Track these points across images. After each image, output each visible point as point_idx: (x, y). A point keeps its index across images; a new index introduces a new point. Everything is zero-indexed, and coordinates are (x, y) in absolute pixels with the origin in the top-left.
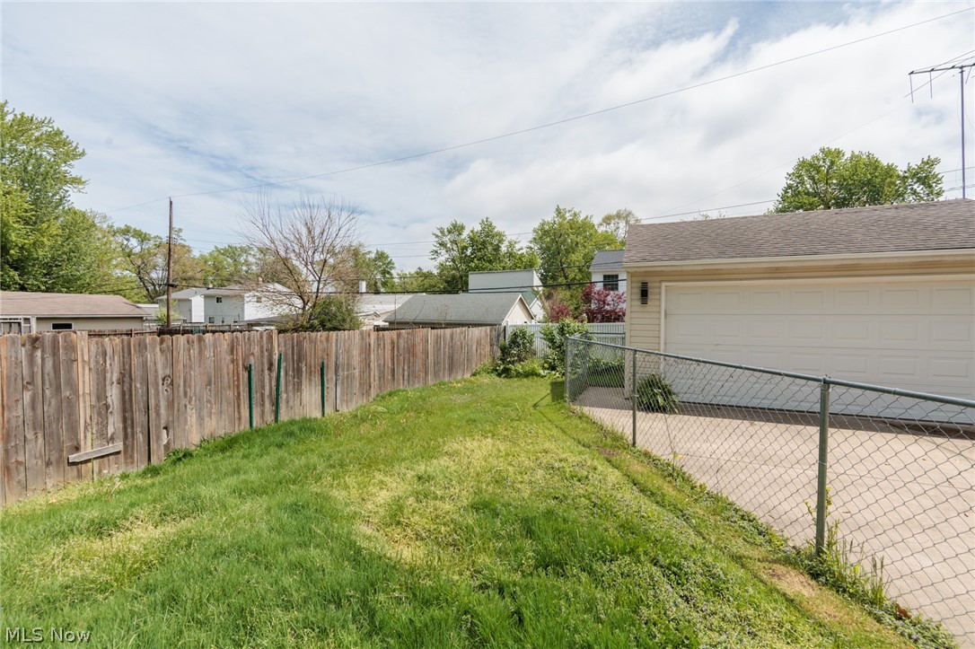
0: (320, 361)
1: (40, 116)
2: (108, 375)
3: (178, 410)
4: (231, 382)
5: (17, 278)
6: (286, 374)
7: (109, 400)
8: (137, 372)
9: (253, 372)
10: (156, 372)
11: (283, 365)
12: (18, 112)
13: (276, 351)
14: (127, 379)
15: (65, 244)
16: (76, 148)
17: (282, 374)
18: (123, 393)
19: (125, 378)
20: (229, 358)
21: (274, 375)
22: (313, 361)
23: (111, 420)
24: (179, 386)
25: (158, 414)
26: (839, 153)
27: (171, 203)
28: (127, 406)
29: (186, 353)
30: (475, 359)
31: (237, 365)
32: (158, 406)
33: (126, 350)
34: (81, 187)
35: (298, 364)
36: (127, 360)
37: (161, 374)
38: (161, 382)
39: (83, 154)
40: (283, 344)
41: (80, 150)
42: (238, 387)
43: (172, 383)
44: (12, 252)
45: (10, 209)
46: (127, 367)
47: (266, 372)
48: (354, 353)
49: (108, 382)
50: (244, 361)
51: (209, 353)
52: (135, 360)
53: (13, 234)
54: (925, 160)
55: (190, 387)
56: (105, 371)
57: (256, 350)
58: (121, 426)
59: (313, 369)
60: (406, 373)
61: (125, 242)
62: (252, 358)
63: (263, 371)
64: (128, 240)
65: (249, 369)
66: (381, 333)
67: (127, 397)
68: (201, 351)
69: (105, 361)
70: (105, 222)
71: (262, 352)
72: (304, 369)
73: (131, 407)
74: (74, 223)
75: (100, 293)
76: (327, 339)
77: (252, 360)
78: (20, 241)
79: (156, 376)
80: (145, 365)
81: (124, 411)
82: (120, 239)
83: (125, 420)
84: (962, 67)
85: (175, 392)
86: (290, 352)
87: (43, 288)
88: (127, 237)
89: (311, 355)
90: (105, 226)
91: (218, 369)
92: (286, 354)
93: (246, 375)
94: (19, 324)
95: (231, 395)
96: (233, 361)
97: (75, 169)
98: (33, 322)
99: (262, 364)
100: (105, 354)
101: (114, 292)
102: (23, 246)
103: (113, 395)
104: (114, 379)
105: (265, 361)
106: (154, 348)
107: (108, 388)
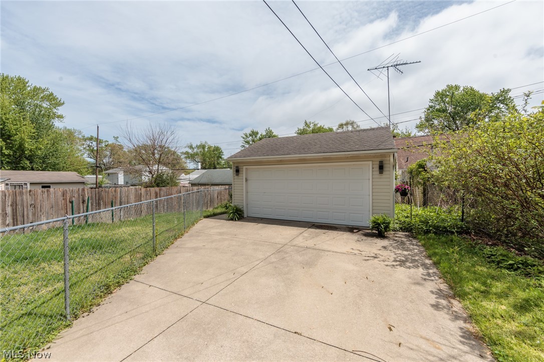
0: (111, 200)
1: (43, 87)
2: (7, 203)
3: (38, 217)
4: (63, 207)
5: (28, 164)
6: (92, 205)
7: (7, 212)
8: (19, 202)
9: (74, 204)
10: (27, 202)
11: (90, 201)
12: (33, 86)
13: (87, 195)
14: (15, 205)
15: (51, 148)
16: (60, 100)
17: (90, 205)
18: (13, 210)
19: (14, 205)
20: (62, 198)
21: (85, 205)
22: (107, 200)
23: (8, 218)
24: (38, 208)
25: (28, 218)
26: (457, 88)
27: (98, 127)
28: (15, 214)
29: (41, 196)
30: (216, 201)
31: (66, 201)
32: (28, 214)
33: (14, 194)
34: (62, 119)
35: (98, 201)
36: (15, 198)
37: (29, 203)
38: (29, 206)
39: (63, 103)
40: (90, 193)
41: (62, 102)
42: (67, 209)
43: (34, 207)
44: (26, 152)
45: (25, 132)
46: (15, 200)
47: (81, 204)
48: (131, 197)
49: (7, 205)
50: (69, 199)
51: (52, 196)
52: (18, 198)
53: (27, 144)
54: (502, 90)
55: (43, 208)
56: (5, 201)
57: (76, 195)
58: (12, 221)
59: (107, 203)
60: (165, 207)
61: (91, 144)
62: (74, 198)
63: (79, 203)
64: (92, 143)
65: (72, 202)
66: (148, 189)
67: (15, 211)
68: (48, 195)
69: (6, 198)
70: (80, 134)
71: (79, 196)
72: (102, 203)
73: (16, 214)
74: (56, 138)
75: (69, 171)
76: (115, 191)
77: (74, 199)
78: (30, 147)
79: (27, 204)
80: (22, 200)
81: (13, 216)
82: (88, 142)
83: (13, 219)
84: (388, 67)
85: (36, 210)
86: (94, 196)
87: (40, 169)
88: (91, 141)
89: (106, 198)
90: (80, 136)
91: (57, 203)
92: (92, 197)
93: (71, 205)
94: (22, 186)
95: (63, 212)
96: (64, 199)
97: (60, 111)
98: (28, 185)
99: (79, 201)
100: (5, 196)
101: (75, 170)
102: (31, 150)
103: (9, 210)
104: (9, 205)
105: (81, 200)
106: (27, 194)
107: (7, 207)
